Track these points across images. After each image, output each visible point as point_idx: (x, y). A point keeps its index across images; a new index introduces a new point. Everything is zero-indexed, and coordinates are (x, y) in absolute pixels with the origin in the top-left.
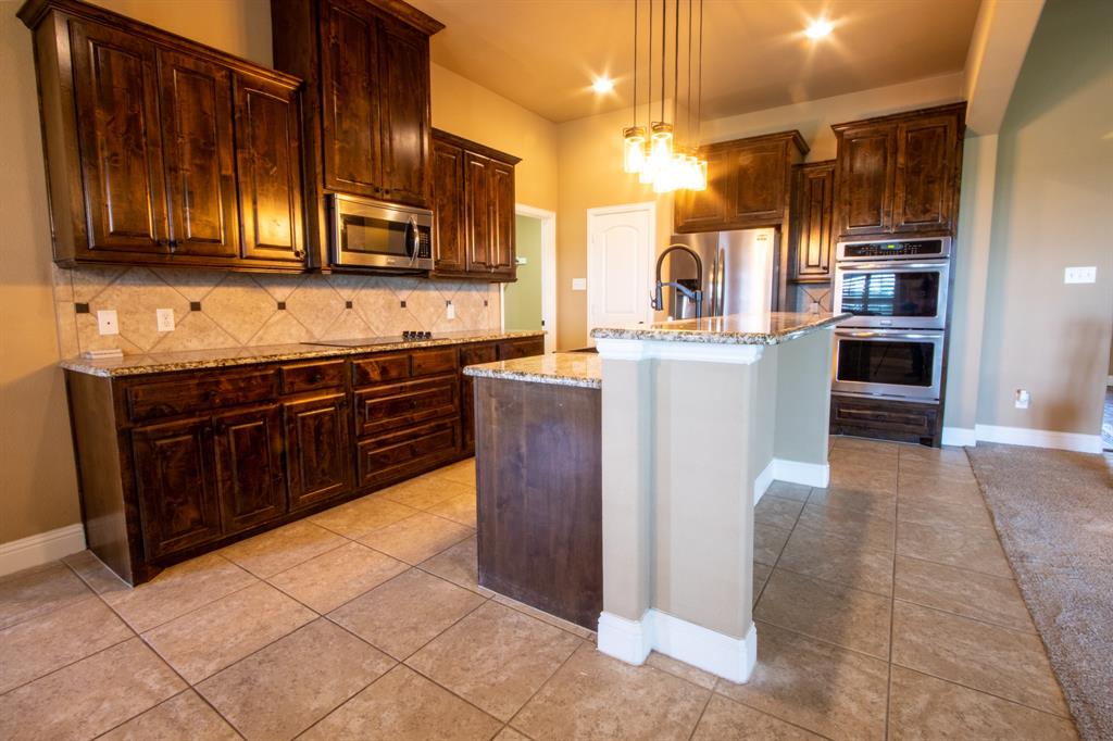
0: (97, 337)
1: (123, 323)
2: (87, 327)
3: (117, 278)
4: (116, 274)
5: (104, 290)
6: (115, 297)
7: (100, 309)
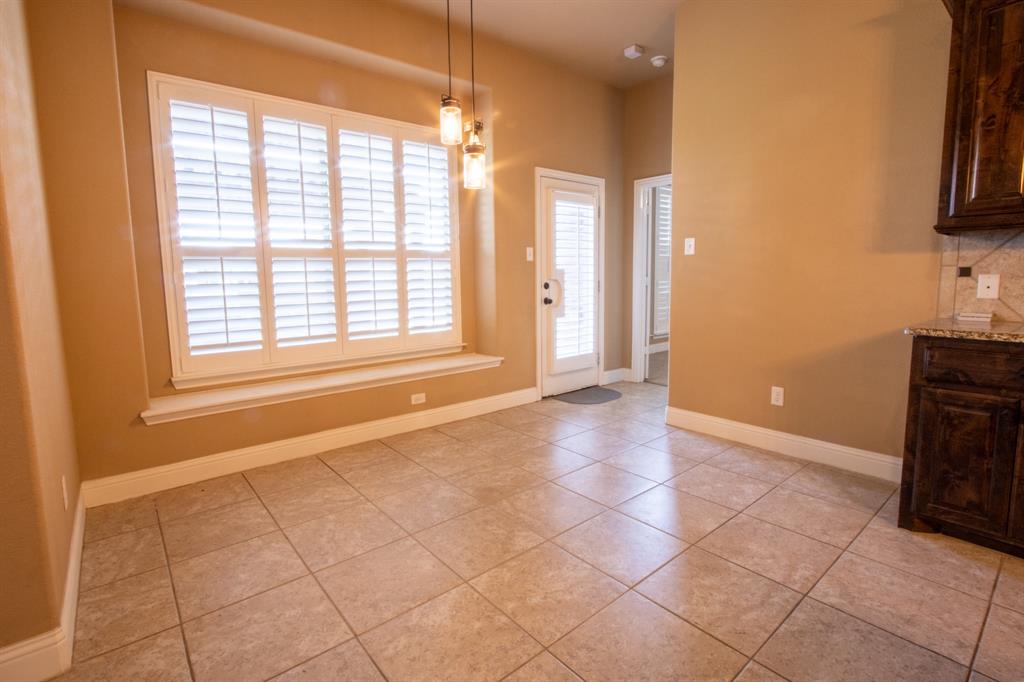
0: (973, 300)
1: (1006, 288)
2: (965, 289)
3: (1007, 241)
4: (1008, 237)
5: (990, 254)
6: (1001, 261)
7: (981, 273)
